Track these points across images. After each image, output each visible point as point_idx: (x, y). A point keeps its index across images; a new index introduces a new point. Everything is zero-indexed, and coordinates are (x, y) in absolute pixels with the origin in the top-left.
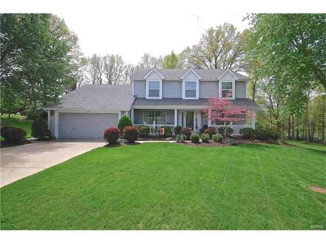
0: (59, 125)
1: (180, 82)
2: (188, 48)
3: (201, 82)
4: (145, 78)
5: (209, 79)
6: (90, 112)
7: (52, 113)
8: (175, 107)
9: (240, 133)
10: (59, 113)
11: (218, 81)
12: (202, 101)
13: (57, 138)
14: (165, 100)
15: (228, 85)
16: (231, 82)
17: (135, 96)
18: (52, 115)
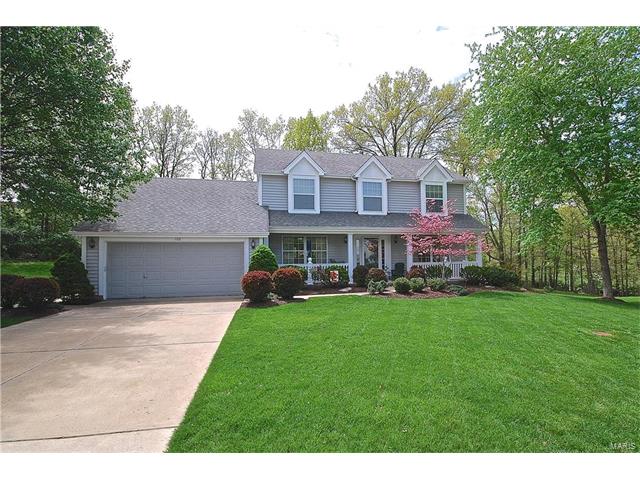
0: (108, 269)
1: (354, 182)
2: (343, 108)
3: (390, 183)
4: (286, 172)
5: (402, 178)
6: (182, 240)
7: (92, 243)
8: (350, 230)
9: (461, 275)
10: (109, 243)
11: (419, 183)
12: (393, 218)
13: (105, 298)
14: (327, 216)
15: (435, 191)
16: (441, 187)
17: (266, 207)
18: (92, 247)
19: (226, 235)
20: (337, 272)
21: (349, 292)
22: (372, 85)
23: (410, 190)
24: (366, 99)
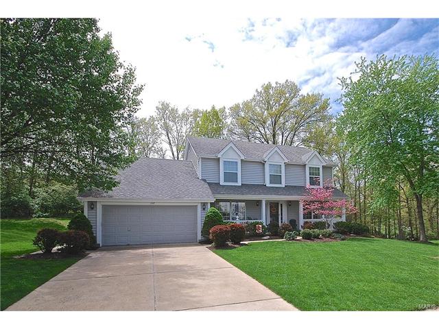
1: (263, 164)
3: (287, 165)
4: (219, 156)
5: (295, 162)
6: (155, 204)
7: (92, 205)
9: (334, 227)
10: (103, 206)
11: (305, 165)
12: (289, 189)
13: (101, 245)
14: (246, 187)
15: (314, 171)
16: (319, 168)
17: (205, 180)
18: (92, 208)
19: (186, 201)
20: (261, 226)
21: (269, 239)
22: (259, 90)
23: (299, 170)
24: (254, 99)
